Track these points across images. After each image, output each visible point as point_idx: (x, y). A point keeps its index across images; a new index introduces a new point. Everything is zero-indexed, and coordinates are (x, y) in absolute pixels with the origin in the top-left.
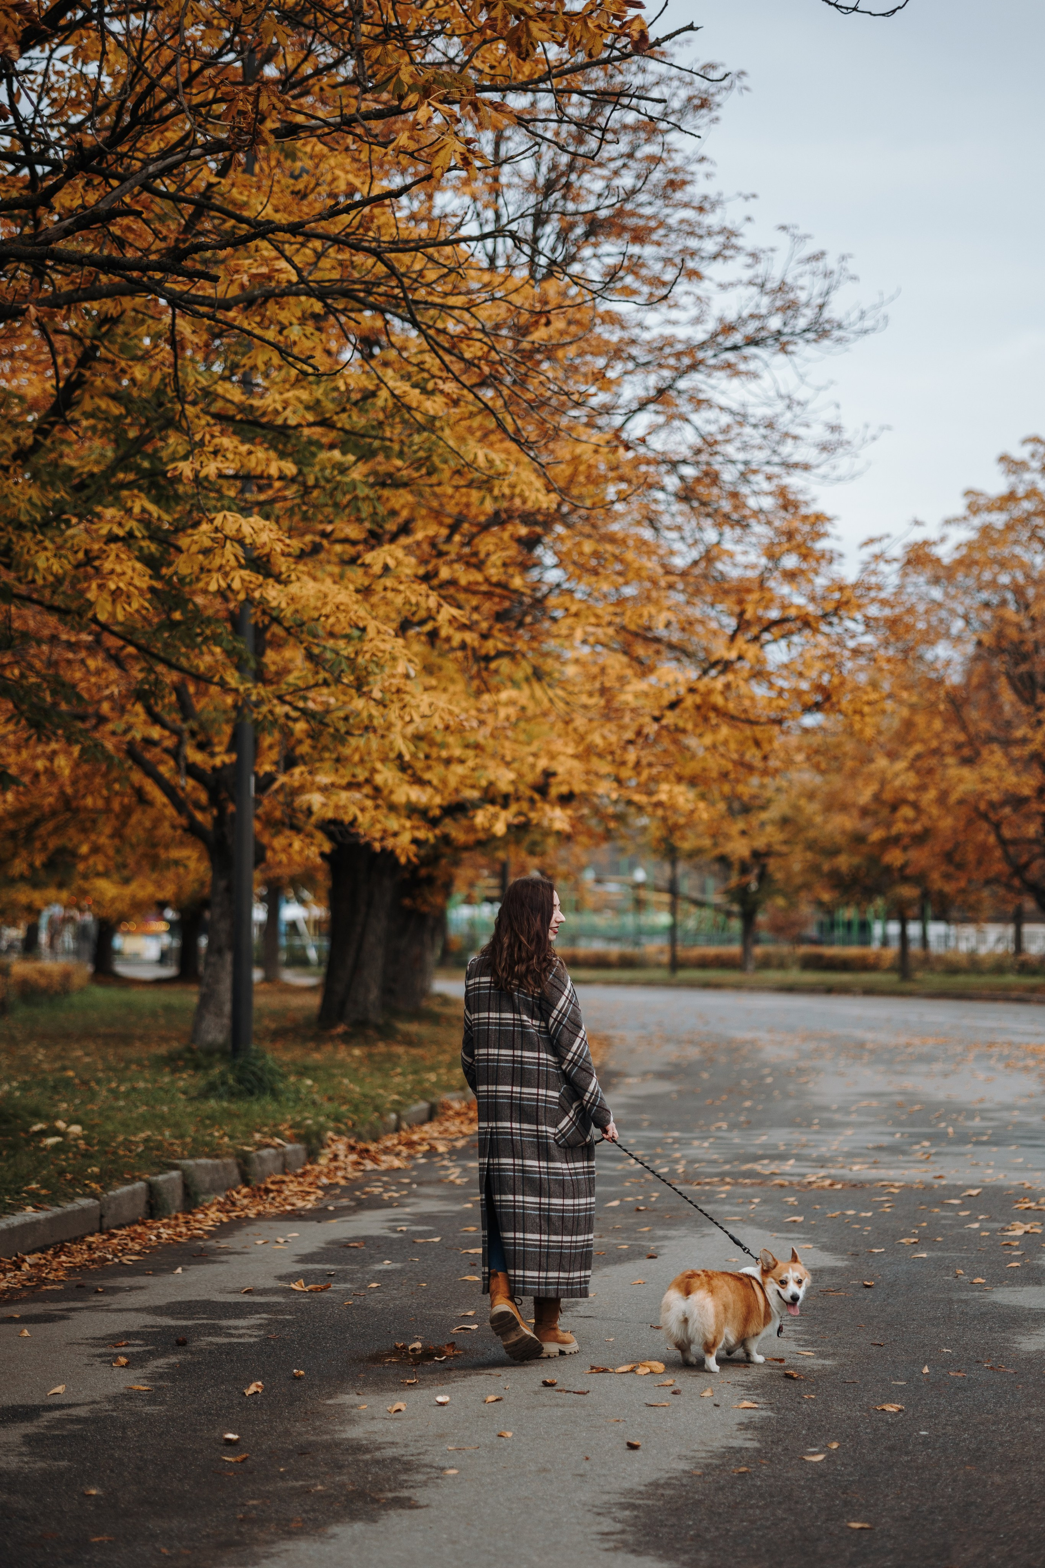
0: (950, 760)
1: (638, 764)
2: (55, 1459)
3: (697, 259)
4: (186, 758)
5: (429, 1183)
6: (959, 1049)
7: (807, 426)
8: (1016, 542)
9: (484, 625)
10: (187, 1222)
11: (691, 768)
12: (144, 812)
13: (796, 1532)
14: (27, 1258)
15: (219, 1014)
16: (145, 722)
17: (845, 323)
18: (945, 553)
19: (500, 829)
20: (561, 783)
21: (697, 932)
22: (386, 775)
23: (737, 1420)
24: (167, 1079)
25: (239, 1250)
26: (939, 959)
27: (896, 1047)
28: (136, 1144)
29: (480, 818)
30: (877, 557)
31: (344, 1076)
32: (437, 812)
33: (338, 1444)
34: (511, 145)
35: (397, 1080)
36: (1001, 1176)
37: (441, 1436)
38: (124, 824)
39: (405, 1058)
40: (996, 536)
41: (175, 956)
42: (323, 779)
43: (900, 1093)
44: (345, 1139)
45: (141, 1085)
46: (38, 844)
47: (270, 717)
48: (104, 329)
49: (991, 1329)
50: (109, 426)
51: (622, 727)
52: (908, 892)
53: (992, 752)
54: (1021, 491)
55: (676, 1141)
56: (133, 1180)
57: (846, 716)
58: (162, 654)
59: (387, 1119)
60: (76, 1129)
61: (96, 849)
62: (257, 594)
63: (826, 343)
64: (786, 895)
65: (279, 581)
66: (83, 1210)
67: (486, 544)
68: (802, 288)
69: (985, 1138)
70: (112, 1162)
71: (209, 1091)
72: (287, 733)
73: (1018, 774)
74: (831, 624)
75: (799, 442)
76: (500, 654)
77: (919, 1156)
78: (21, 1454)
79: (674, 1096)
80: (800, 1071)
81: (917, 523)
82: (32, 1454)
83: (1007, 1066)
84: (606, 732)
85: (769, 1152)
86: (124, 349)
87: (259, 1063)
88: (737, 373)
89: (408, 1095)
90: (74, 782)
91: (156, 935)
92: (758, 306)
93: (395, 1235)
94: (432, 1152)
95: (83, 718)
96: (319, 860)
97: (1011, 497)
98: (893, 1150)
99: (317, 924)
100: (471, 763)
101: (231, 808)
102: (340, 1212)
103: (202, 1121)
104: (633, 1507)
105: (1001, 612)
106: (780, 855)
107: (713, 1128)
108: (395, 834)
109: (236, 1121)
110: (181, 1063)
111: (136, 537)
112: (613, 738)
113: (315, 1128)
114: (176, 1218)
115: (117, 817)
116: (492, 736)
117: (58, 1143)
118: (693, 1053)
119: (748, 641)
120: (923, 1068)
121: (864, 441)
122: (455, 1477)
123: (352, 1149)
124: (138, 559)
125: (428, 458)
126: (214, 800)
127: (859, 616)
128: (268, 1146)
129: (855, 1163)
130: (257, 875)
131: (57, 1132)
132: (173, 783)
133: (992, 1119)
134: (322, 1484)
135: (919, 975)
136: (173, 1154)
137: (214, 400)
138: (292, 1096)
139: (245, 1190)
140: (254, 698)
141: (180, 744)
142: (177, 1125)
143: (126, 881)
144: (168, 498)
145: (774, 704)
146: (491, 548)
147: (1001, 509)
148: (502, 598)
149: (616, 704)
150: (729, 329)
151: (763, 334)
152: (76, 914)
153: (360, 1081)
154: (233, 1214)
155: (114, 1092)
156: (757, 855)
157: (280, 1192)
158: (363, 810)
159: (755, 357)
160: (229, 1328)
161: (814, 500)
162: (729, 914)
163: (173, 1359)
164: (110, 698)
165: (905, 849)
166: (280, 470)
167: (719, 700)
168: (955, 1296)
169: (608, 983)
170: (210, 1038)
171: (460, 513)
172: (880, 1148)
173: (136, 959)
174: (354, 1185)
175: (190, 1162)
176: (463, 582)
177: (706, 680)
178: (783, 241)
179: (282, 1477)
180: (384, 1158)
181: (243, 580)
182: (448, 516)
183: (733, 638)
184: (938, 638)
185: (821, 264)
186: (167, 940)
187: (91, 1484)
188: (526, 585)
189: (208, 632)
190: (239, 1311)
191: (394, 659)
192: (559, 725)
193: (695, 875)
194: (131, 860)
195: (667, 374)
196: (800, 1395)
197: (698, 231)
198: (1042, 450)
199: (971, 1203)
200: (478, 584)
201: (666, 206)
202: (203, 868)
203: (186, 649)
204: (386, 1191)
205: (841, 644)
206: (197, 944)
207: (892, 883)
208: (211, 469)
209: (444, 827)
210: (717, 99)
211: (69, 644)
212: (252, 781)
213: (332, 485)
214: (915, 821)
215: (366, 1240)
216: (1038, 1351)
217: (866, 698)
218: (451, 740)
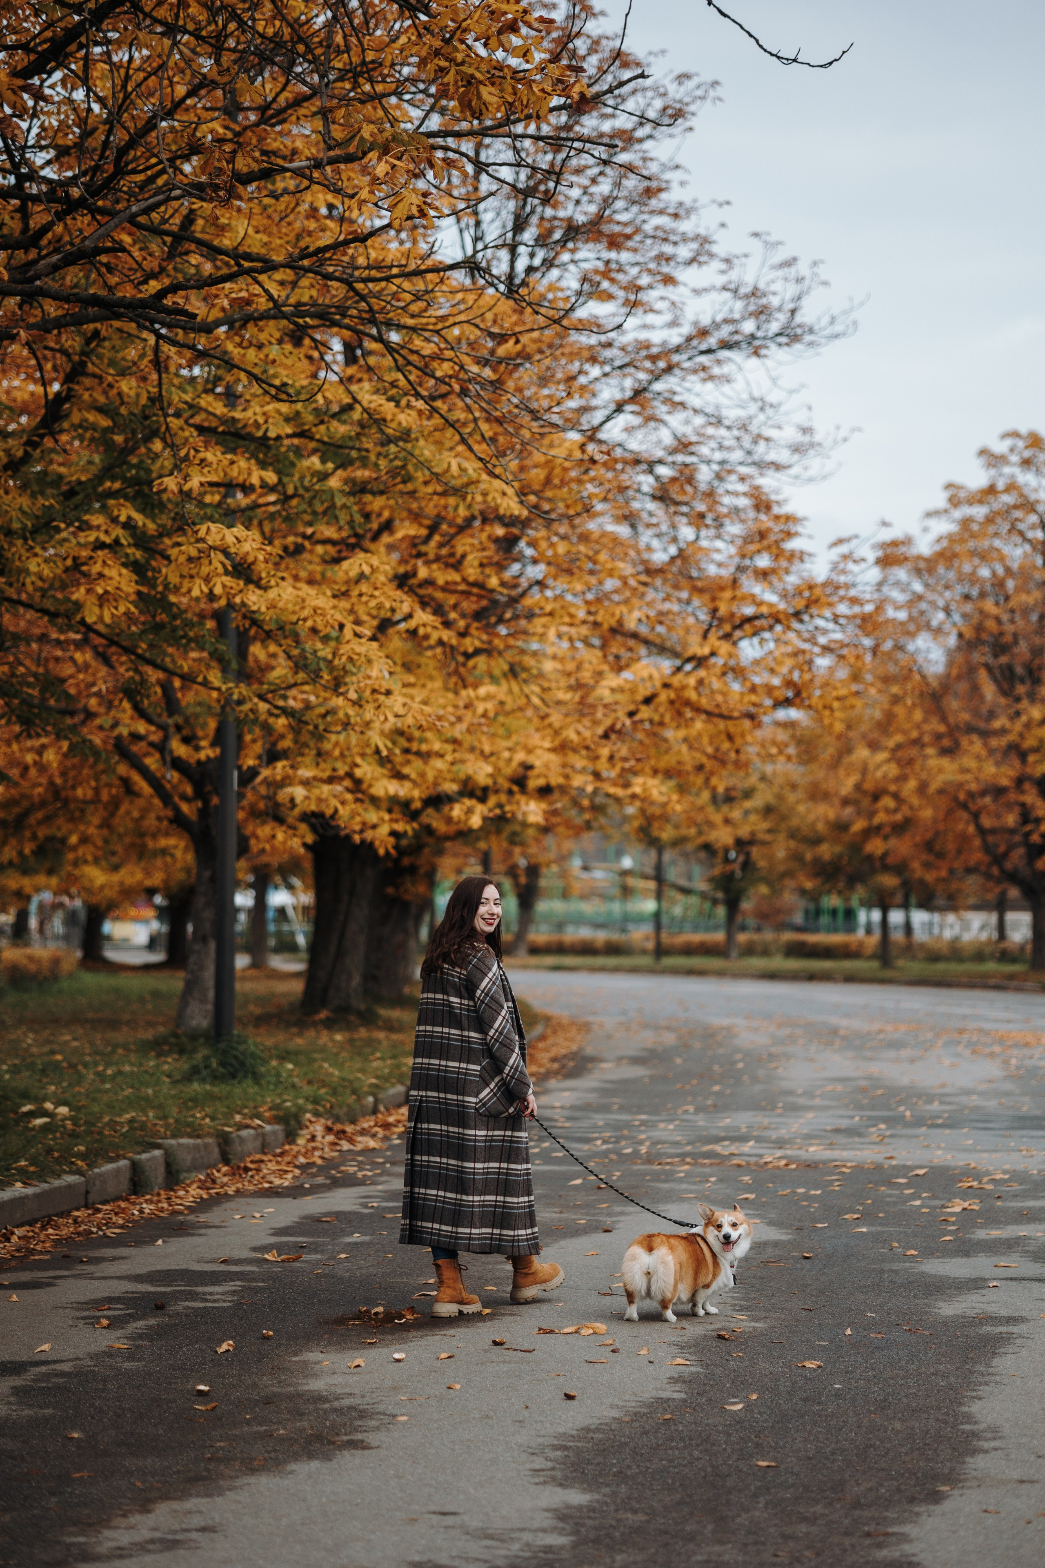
0: (930, 751)
1: (611, 758)
2: (41, 1407)
3: (672, 263)
4: (171, 752)
6: (930, 1035)
7: (780, 428)
8: (996, 535)
9: (462, 624)
10: (169, 1199)
11: (665, 761)
12: (131, 802)
13: (709, 1470)
14: (16, 1231)
15: (204, 1001)
16: (132, 718)
17: (816, 328)
18: (924, 546)
19: (476, 821)
20: (538, 776)
21: (684, 919)
22: (366, 770)
23: (668, 1375)
24: (152, 1063)
25: (217, 1223)
26: (922, 946)
27: (868, 1033)
28: (121, 1124)
29: (457, 811)
30: (845, 557)
31: (325, 1060)
32: (417, 805)
33: (300, 1395)
34: (491, 152)
35: (376, 1064)
36: (949, 1157)
37: (395, 1388)
38: (112, 815)
39: (385, 1043)
40: (975, 527)
41: (163, 941)
42: (305, 773)
43: (865, 1078)
44: (323, 1121)
45: (127, 1068)
46: (28, 834)
47: (251, 716)
48: (93, 345)
49: (915, 1296)
50: (96, 435)
51: (596, 723)
52: (889, 881)
53: (971, 743)
54: (1001, 485)
55: (643, 1123)
56: (118, 1158)
57: (817, 711)
58: (147, 655)
59: (364, 1102)
60: (63, 1110)
61: (85, 840)
62: (238, 600)
63: (798, 346)
64: (770, 884)
65: (259, 587)
66: (70, 1186)
67: (463, 544)
68: (774, 294)
69: (940, 1121)
70: (98, 1141)
71: (193, 1074)
72: (267, 728)
73: (998, 764)
74: (801, 621)
75: (771, 444)
76: (477, 652)
77: (874, 1138)
78: (10, 1403)
79: (647, 1080)
80: (772, 1057)
81: (885, 524)
82: (20, 1403)
83: (974, 1052)
84: (580, 728)
85: (731, 1134)
86: (112, 363)
87: (242, 1048)
88: (711, 378)
89: (386, 1079)
90: (63, 774)
91: (146, 921)
92: (731, 311)
93: (366, 1211)
95: (72, 714)
96: (302, 851)
97: (991, 490)
98: (850, 1132)
99: (305, 909)
100: (449, 758)
101: (215, 800)
102: (315, 1190)
103: (184, 1103)
104: (566, 1448)
105: (981, 604)
106: (764, 843)
107: (680, 1111)
108: (374, 827)
109: (218, 1103)
110: (166, 1048)
111: (122, 545)
112: (587, 734)
113: (293, 1110)
114: (159, 1194)
115: (105, 808)
116: (468, 731)
117: (46, 1124)
118: (669, 1039)
119: (720, 638)
120: (892, 1054)
121: (835, 442)
122: (405, 1422)
123: (329, 1130)
124: (124, 565)
125: (404, 467)
126: (200, 793)
127: (828, 614)
128: (248, 1127)
129: (811, 1145)
130: (242, 864)
131: (45, 1113)
132: (159, 775)
133: (949, 1103)
134: (284, 1428)
135: (900, 963)
136: (156, 1134)
137: (197, 413)
138: (273, 1079)
139: (225, 1169)
140: (235, 697)
141: (166, 738)
142: (160, 1107)
143: (116, 868)
144: (153, 507)
145: (746, 699)
146: (468, 548)
147: (981, 502)
148: (480, 597)
149: (590, 700)
150: (704, 333)
151: (736, 338)
152: (66, 900)
153: (340, 1066)
154: (213, 1191)
155: (102, 1077)
156: (740, 843)
157: (258, 1170)
158: (343, 803)
159: (730, 360)
160: (204, 1294)
161: (785, 501)
162: (715, 902)
163: (152, 1322)
164: (98, 694)
165: (886, 838)
166: (262, 479)
167: (693, 695)
168: (887, 1266)
169: (593, 969)
170: (194, 1023)
171: (438, 516)
172: (837, 1131)
173: (125, 944)
174: (329, 1164)
175: (173, 1142)
176: (441, 582)
177: (680, 676)
178: (756, 246)
179: (248, 1423)
180: (360, 1139)
181: (224, 586)
182: (427, 517)
183: (705, 636)
184: (919, 629)
185: (793, 270)
186: (155, 926)
187: (73, 1428)
188: (503, 584)
189: (191, 634)
190: (214, 1278)
191: (369, 661)
192: (536, 720)
193: (681, 862)
194: (119, 849)
195: (643, 376)
196: (729, 1353)
197: (673, 238)
198: (1021, 444)
199: (917, 1182)
200: (456, 583)
201: (642, 212)
202: (190, 857)
203: (170, 650)
204: (361, 1170)
205: (812, 640)
206: (184, 930)
207: (873, 871)
208: (194, 483)
209: (425, 819)
210: (692, 108)
211: (58, 642)
212: (236, 774)
213: (311, 494)
214: (896, 811)
215: (338, 1215)
216: (955, 1315)
217: (835, 694)
218: (429, 735)
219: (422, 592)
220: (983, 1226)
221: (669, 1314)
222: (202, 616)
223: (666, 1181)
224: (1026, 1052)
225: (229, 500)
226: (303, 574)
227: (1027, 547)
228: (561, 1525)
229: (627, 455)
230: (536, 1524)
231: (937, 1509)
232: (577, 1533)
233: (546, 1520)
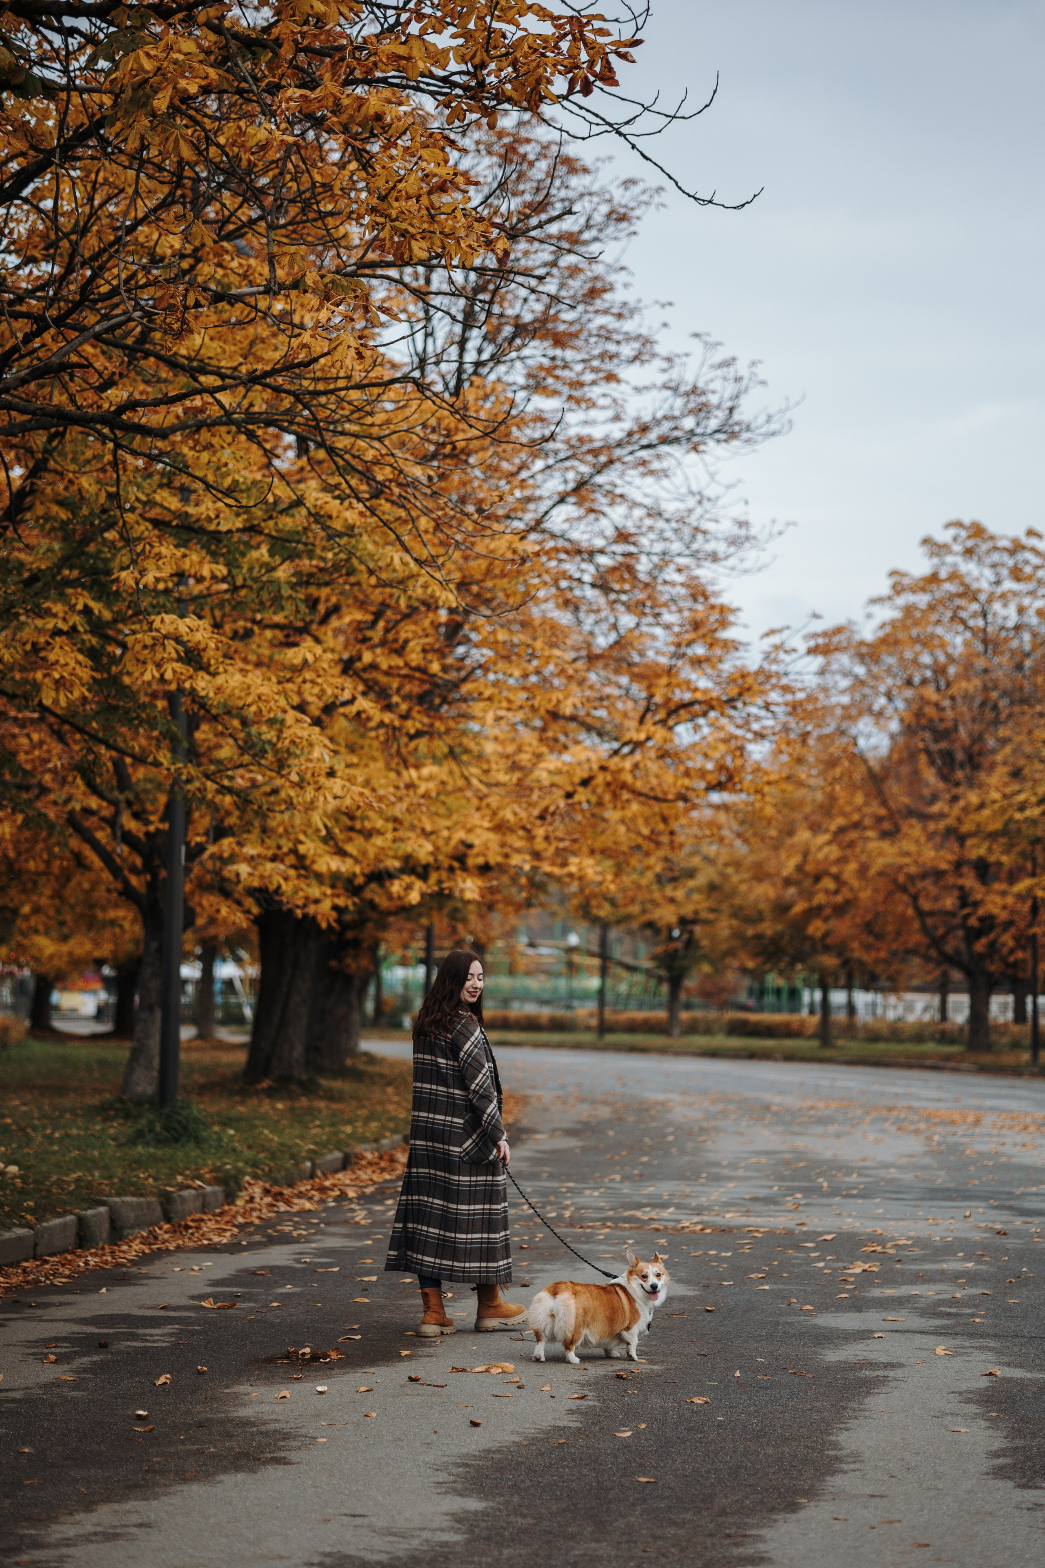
0: (871, 834)
1: (547, 838)
3: (616, 361)
4: (122, 827)
5: (336, 1224)
6: (859, 1112)
7: (717, 521)
8: (938, 622)
9: (404, 707)
10: (113, 1252)
11: (602, 841)
12: (82, 875)
13: (594, 1484)
15: (149, 1068)
16: (84, 794)
17: (753, 426)
18: (868, 632)
19: (414, 897)
20: (478, 855)
21: (629, 996)
22: (308, 847)
23: (567, 1407)
24: (98, 1127)
25: (158, 1274)
26: (865, 1027)
27: (800, 1110)
28: (68, 1183)
29: (396, 887)
30: (777, 648)
31: (265, 1127)
32: (360, 880)
33: (230, 1421)
35: (314, 1131)
36: (858, 1224)
37: (317, 1415)
38: (64, 886)
39: (325, 1112)
40: (918, 614)
41: (111, 1012)
42: (250, 850)
43: (790, 1152)
44: (261, 1183)
45: (74, 1132)
47: (199, 795)
48: (55, 443)
49: (804, 1345)
50: (56, 526)
51: (531, 805)
52: (829, 961)
53: (911, 826)
54: (943, 574)
55: (570, 1190)
56: (64, 1213)
57: (749, 795)
58: (101, 735)
59: (302, 1166)
60: (13, 1169)
61: (37, 910)
62: (187, 685)
63: (735, 443)
64: (712, 962)
65: (209, 673)
66: (19, 1238)
67: (406, 631)
68: (713, 392)
69: (855, 1192)
70: (46, 1198)
71: (138, 1137)
72: (214, 807)
73: (938, 848)
74: (735, 708)
75: (709, 537)
76: (419, 734)
77: (789, 1206)
79: (578, 1151)
80: (702, 1130)
81: (816, 616)
83: (899, 1129)
84: (516, 809)
85: (653, 1201)
86: (72, 461)
87: (185, 1113)
88: (652, 472)
89: (323, 1145)
90: (17, 847)
91: (94, 992)
92: (671, 408)
93: (299, 1266)
94: (343, 1196)
95: (27, 788)
96: (247, 924)
97: (934, 578)
98: (767, 1201)
99: (252, 981)
100: (389, 836)
101: (163, 874)
102: (252, 1246)
103: (129, 1165)
104: (467, 1465)
105: (922, 690)
106: (707, 922)
107: (606, 1180)
108: (317, 901)
109: (161, 1165)
110: (112, 1113)
111: (78, 632)
112: (523, 814)
113: (233, 1172)
114: (103, 1249)
115: (57, 878)
116: (409, 810)
118: (604, 1112)
119: (656, 723)
120: (820, 1129)
121: (771, 535)
122: (324, 1443)
123: (267, 1192)
124: (80, 651)
125: (348, 560)
126: (149, 867)
127: (760, 701)
128: (189, 1187)
129: (729, 1212)
130: (189, 935)
132: (109, 848)
133: (867, 1176)
134: (215, 1447)
135: (840, 1043)
136: (101, 1193)
137: (152, 508)
138: (215, 1144)
139: (166, 1227)
140: (184, 777)
141: (117, 814)
142: (106, 1167)
143: (65, 938)
144: (108, 595)
145: (680, 783)
146: (410, 635)
147: (923, 590)
148: (422, 681)
149: (528, 782)
150: (644, 429)
151: (676, 433)
152: (14, 969)
153: (280, 1133)
154: (154, 1247)
155: (50, 1139)
156: (683, 922)
157: (198, 1228)
158: (286, 879)
159: (670, 455)
160: (145, 1335)
161: (722, 591)
162: (659, 980)
163: (96, 1358)
164: (54, 771)
165: (826, 920)
166: (212, 571)
167: (628, 778)
168: (783, 1319)
169: (537, 1045)
170: (139, 1089)
171: (383, 603)
172: (756, 1199)
173: (73, 1015)
174: (267, 1224)
175: (117, 1199)
176: (384, 666)
177: (616, 759)
178: (696, 346)
179: (182, 1442)
180: (296, 1201)
181: (174, 672)
182: (372, 603)
183: (642, 720)
184: (860, 714)
185: (732, 369)
186: (103, 996)
187: (24, 1444)
188: (445, 669)
189: (144, 715)
190: (154, 1322)
191: (311, 745)
192: (475, 802)
193: (628, 941)
194: (69, 918)
195: (585, 469)
196: (625, 1391)
197: (616, 337)
198: (964, 534)
199: (824, 1247)
200: (398, 668)
201: (586, 312)
202: (138, 929)
203: (124, 730)
204: (296, 1229)
205: (745, 725)
206: (132, 1001)
207: (814, 951)
208: (149, 578)
209: (368, 894)
210: (637, 213)
211: (15, 719)
212: (183, 849)
213: (259, 585)
214: (837, 892)
215: (272, 1269)
216: (840, 1362)
217: (765, 778)
218: (371, 814)
219: (366, 676)
220: (879, 1286)
221: (572, 1356)
222: (154, 695)
223: (586, 1243)
224: (951, 1129)
225: (181, 588)
226: (252, 657)
227: (968, 635)
228: (457, 1525)
229: (567, 545)
230: (435, 1525)
231: (794, 1517)
232: (472, 1532)
233: (446, 1523)
